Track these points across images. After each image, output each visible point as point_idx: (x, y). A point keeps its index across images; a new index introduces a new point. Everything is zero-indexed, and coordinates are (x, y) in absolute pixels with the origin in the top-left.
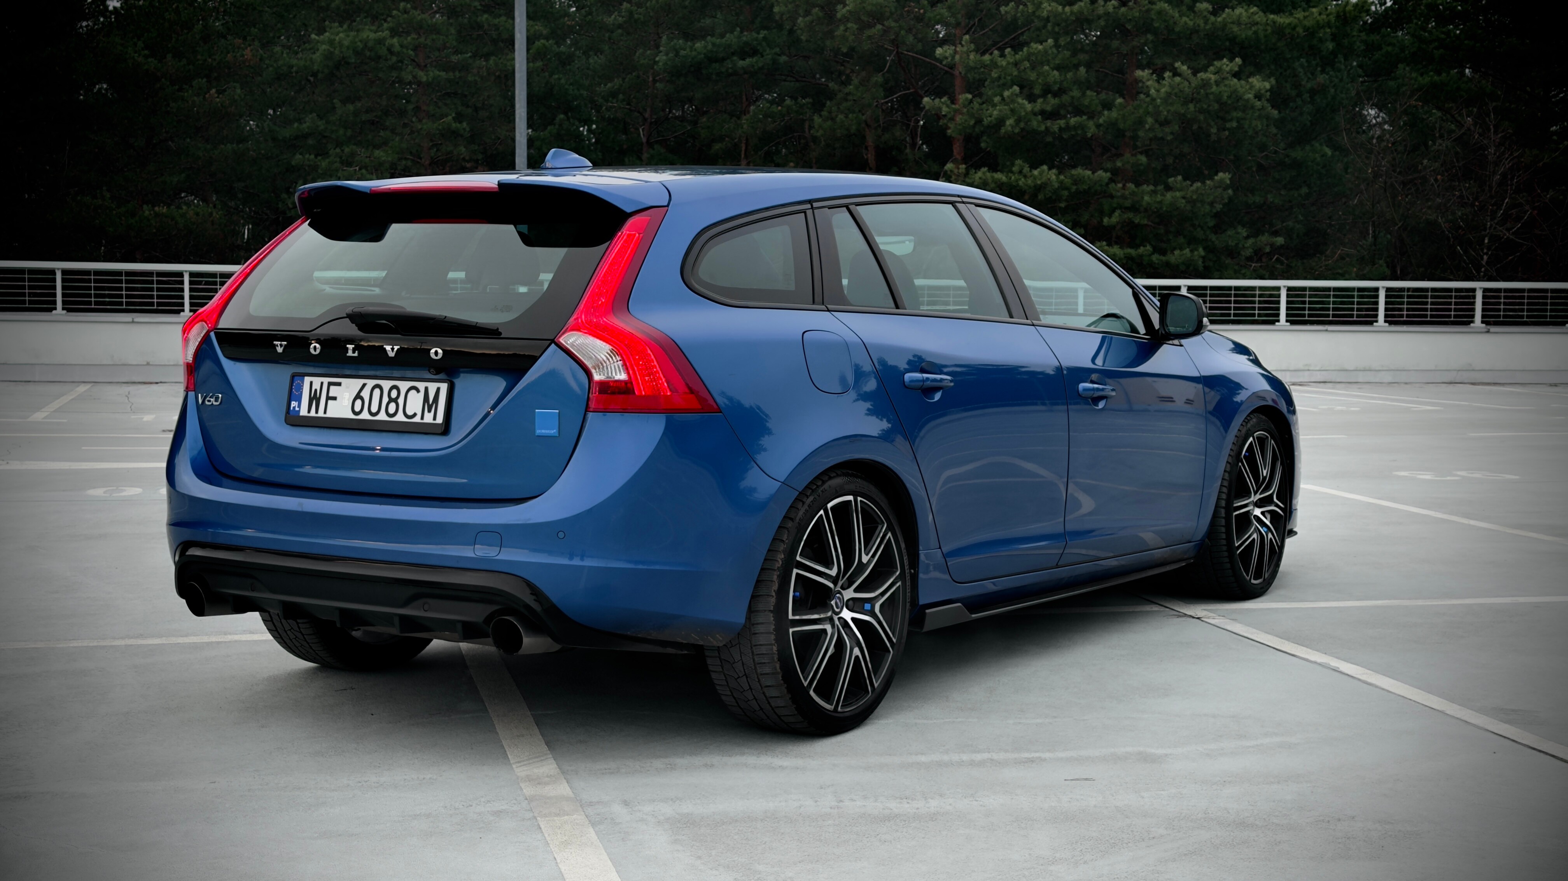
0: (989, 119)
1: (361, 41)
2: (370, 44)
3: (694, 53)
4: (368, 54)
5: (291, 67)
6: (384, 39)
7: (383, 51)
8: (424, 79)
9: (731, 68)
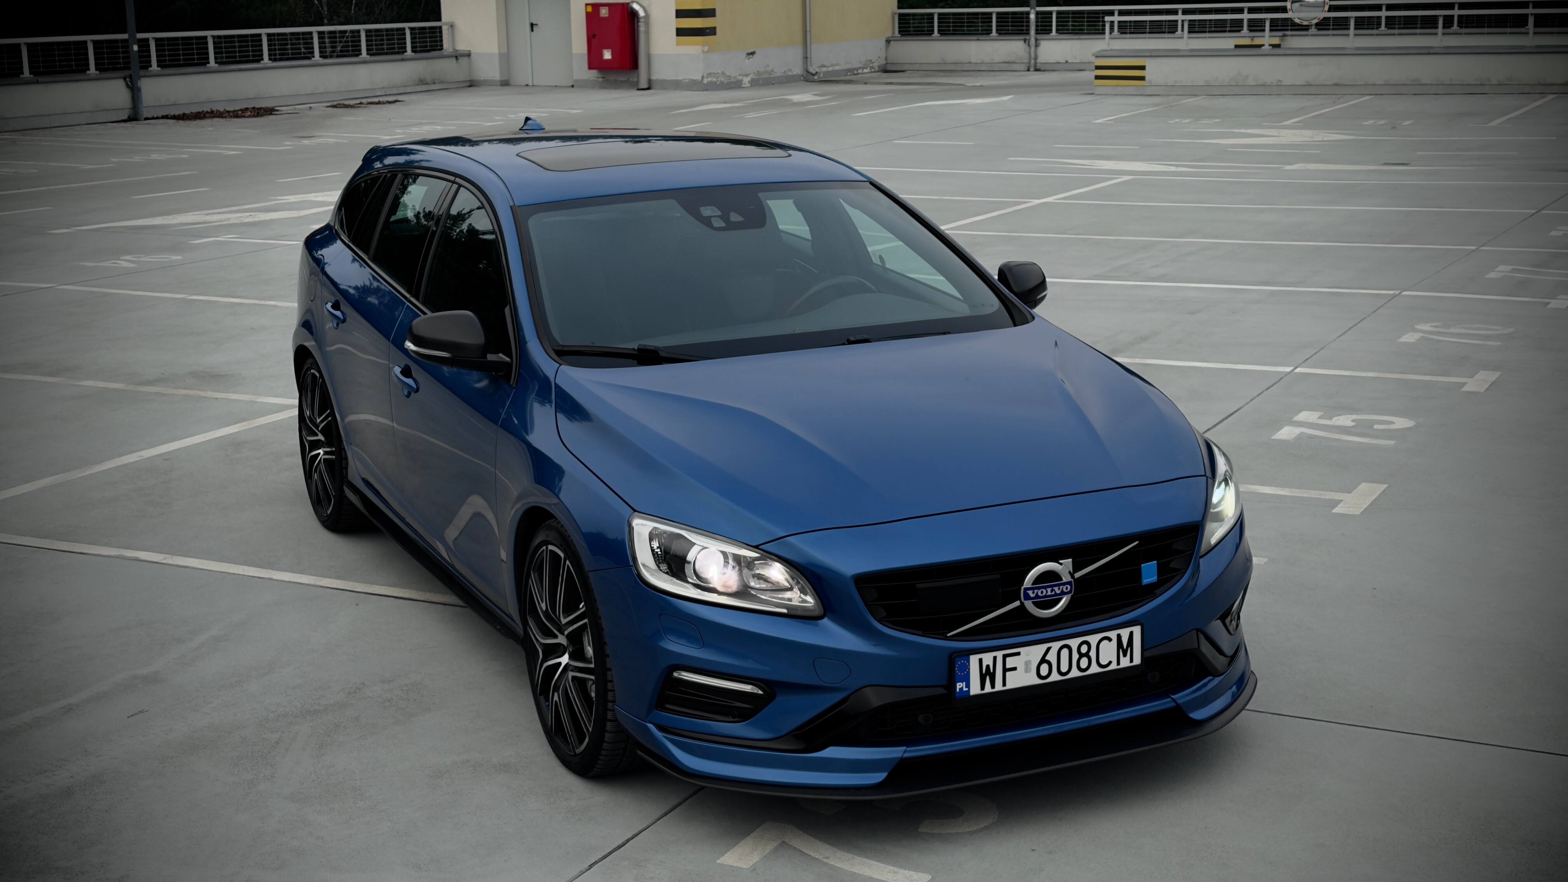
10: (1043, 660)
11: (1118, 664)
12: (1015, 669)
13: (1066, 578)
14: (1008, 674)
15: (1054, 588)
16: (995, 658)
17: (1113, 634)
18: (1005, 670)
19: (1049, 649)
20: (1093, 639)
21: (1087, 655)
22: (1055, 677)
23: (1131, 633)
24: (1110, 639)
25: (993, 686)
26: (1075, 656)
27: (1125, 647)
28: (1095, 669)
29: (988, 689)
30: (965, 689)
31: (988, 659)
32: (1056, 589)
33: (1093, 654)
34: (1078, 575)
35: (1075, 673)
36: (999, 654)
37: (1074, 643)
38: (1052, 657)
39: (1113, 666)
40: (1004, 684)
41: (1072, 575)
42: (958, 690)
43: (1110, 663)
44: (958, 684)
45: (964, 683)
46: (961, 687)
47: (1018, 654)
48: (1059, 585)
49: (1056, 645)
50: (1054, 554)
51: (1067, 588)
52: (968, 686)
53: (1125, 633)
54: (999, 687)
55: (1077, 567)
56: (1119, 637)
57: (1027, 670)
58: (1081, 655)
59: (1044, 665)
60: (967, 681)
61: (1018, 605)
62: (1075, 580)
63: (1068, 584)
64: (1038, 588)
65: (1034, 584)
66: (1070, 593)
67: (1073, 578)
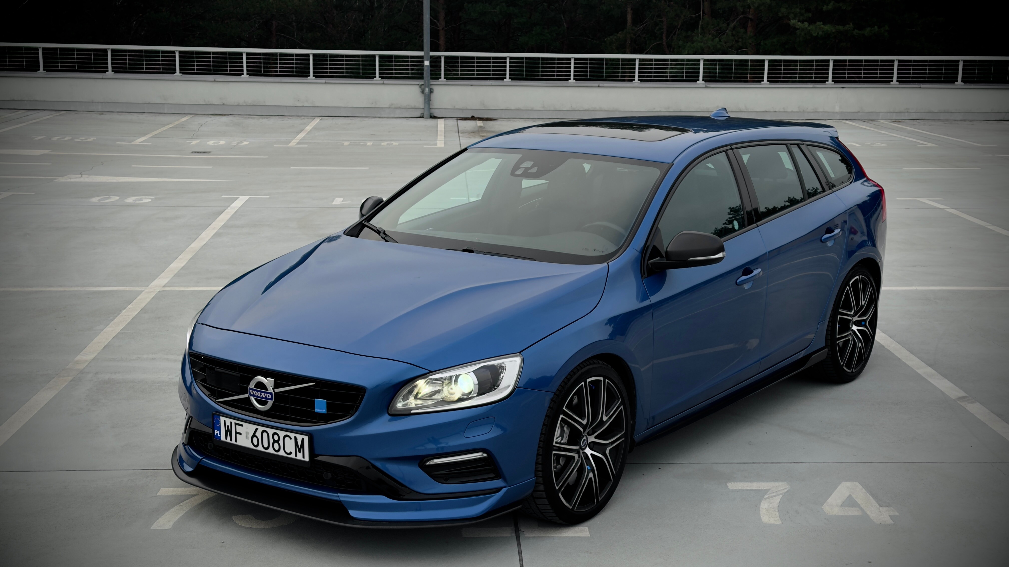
10: (254, 436)
11: (296, 456)
12: (240, 434)
13: (270, 390)
14: (238, 435)
15: (262, 393)
16: (231, 423)
17: (292, 435)
18: (237, 433)
19: (256, 429)
20: (282, 434)
21: (278, 442)
22: (260, 448)
23: (303, 440)
24: (291, 439)
25: (231, 440)
26: (271, 441)
27: (299, 447)
28: (282, 453)
29: (229, 440)
30: (219, 436)
31: (228, 421)
32: (263, 394)
33: (281, 442)
34: (277, 390)
35: (271, 451)
36: (234, 422)
37: (271, 431)
38: (258, 434)
39: (292, 456)
40: (236, 441)
42: (216, 435)
43: (291, 453)
44: (216, 431)
45: (218, 431)
46: (217, 433)
47: (242, 425)
48: (264, 393)
49: (261, 429)
50: (266, 373)
51: (269, 396)
52: (220, 434)
53: (299, 437)
54: (233, 442)
55: (276, 386)
56: (295, 438)
57: (247, 438)
58: (275, 442)
59: (255, 439)
60: (219, 430)
61: (247, 396)
62: (275, 393)
63: (271, 394)
64: (255, 390)
65: (254, 387)
66: (272, 400)
67: (274, 391)
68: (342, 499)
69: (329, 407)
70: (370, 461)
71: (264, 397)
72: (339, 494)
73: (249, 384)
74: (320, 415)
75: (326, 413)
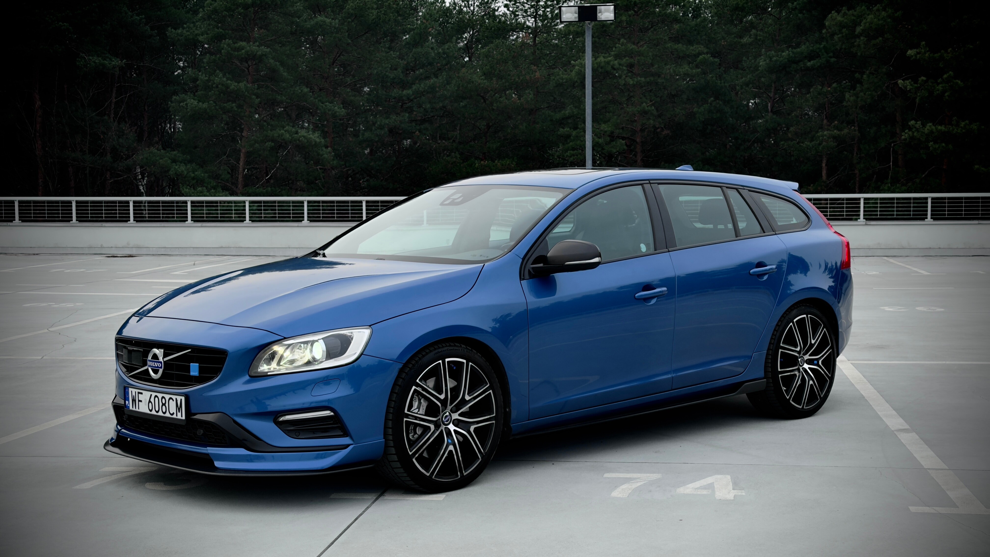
0: (937, 92)
1: (597, 63)
2: (603, 64)
3: (781, 59)
4: (600, 70)
5: (563, 79)
6: (610, 61)
7: (609, 68)
8: (631, 82)
9: (804, 67)
10: (150, 402)
11: (177, 415)
12: (141, 401)
13: (161, 359)
14: (140, 403)
15: (156, 363)
16: (136, 393)
17: (174, 397)
18: (139, 401)
19: (151, 395)
20: (167, 397)
21: (165, 404)
22: (154, 412)
23: (181, 400)
25: (136, 408)
26: (161, 404)
27: (179, 407)
28: (167, 415)
29: (134, 409)
30: (128, 405)
31: (134, 391)
33: (167, 405)
34: (166, 359)
35: (160, 413)
36: (137, 391)
37: (160, 396)
38: (152, 400)
39: (174, 416)
40: (139, 409)
41: (163, 359)
42: (126, 405)
43: (173, 413)
44: (127, 402)
47: (142, 394)
48: (158, 362)
49: (154, 394)
50: (160, 345)
51: (159, 365)
52: (129, 404)
53: (179, 398)
54: (137, 410)
56: (176, 399)
57: (145, 404)
58: (163, 405)
59: (150, 404)
60: (129, 401)
61: (147, 368)
62: (164, 361)
63: (161, 362)
64: (152, 361)
65: (151, 359)
66: (162, 368)
67: (163, 360)
68: (209, 452)
69: (201, 369)
70: (231, 416)
71: (156, 366)
72: (208, 448)
73: (147, 357)
74: (195, 377)
75: (198, 375)
